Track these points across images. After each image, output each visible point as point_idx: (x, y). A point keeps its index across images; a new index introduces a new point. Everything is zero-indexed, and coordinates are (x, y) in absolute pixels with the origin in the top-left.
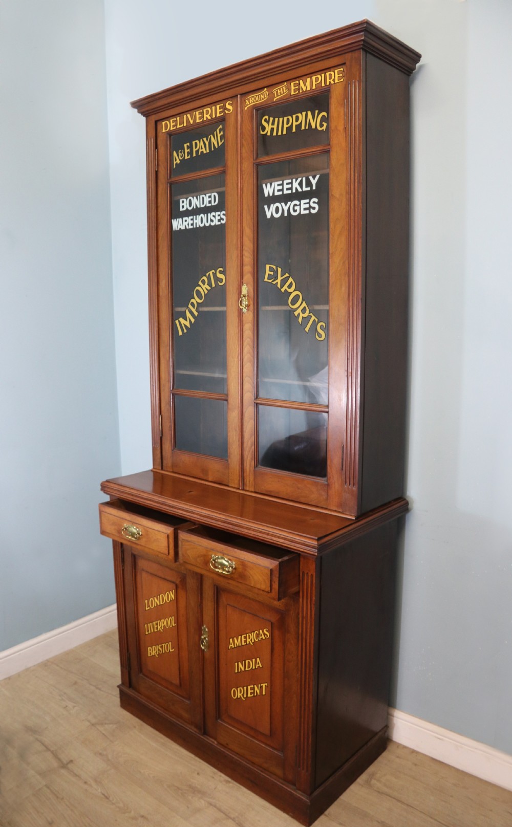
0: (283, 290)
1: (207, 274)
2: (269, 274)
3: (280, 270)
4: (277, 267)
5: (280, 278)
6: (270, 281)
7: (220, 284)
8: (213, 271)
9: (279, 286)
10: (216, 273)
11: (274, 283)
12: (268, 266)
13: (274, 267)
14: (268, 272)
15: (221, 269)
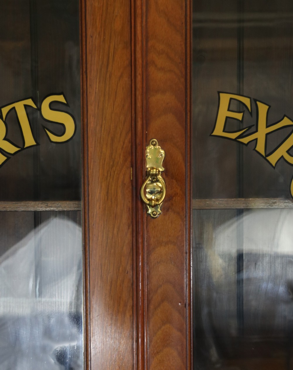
0: (273, 159)
1: (5, 111)
2: (227, 118)
3: (263, 109)
4: (254, 101)
5: (262, 131)
6: (234, 136)
7: (54, 138)
8: (30, 102)
9: (261, 148)
10: (39, 109)
11: (245, 140)
12: (225, 99)
13: (247, 101)
14: (223, 113)
15: (61, 98)
